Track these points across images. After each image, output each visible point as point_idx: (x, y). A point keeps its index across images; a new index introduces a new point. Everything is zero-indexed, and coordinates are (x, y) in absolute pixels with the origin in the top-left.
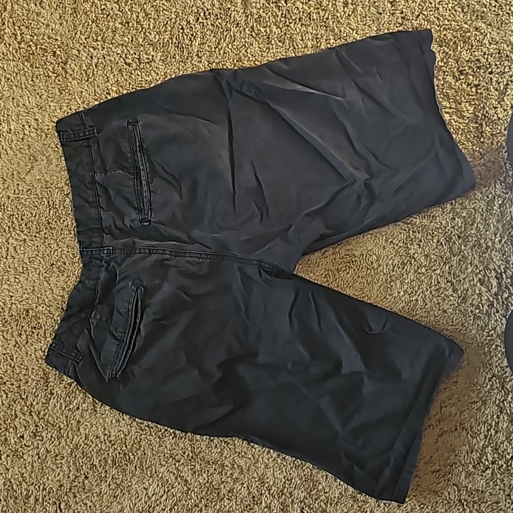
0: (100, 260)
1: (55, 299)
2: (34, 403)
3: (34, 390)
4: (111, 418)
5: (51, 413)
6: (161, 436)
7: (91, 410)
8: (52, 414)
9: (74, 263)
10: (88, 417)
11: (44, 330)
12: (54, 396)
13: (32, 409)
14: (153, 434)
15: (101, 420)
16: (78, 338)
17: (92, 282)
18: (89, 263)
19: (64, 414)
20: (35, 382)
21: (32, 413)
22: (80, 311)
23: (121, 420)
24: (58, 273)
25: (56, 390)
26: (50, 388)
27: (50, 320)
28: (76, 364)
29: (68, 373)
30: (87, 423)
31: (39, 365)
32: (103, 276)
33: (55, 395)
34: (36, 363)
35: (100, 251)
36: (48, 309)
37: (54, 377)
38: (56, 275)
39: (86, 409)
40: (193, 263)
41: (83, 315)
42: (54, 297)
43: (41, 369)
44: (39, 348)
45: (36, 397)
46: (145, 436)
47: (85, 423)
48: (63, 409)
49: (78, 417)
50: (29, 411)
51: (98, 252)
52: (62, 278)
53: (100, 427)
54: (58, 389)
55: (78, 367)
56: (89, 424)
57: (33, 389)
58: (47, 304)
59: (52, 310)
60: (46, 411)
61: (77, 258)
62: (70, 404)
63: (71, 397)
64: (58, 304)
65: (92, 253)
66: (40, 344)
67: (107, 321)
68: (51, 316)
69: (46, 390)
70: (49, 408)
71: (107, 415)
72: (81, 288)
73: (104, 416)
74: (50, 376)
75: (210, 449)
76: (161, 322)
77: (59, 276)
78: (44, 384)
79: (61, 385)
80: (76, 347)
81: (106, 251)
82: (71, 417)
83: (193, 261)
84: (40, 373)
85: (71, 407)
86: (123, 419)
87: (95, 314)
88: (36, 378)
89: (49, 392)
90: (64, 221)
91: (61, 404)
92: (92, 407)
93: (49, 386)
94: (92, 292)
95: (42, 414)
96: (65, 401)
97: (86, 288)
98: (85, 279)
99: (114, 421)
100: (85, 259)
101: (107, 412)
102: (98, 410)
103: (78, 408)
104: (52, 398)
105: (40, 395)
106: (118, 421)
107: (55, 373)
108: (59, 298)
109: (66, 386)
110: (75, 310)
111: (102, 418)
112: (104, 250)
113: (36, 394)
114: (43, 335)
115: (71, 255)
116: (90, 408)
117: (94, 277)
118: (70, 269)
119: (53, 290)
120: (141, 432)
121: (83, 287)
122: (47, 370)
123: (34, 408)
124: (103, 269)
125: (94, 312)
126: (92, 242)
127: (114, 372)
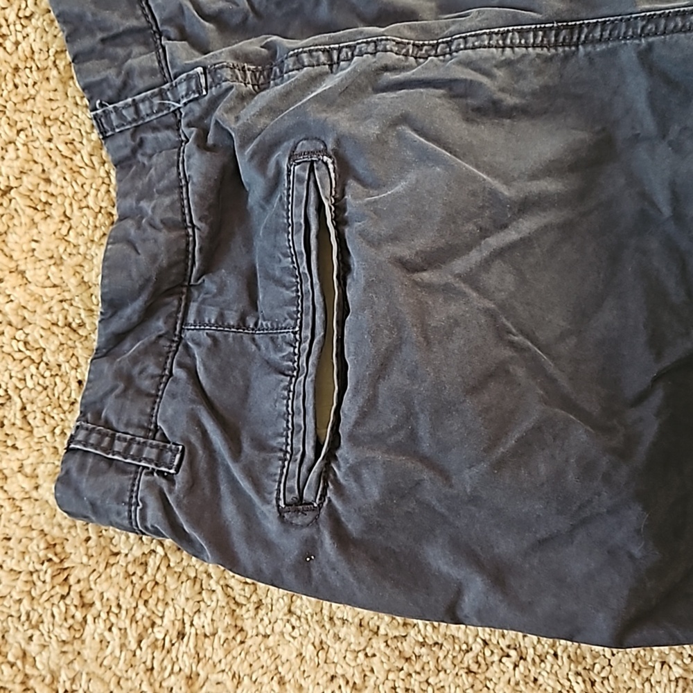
0: (168, 127)
1: (39, 299)
2: (33, 649)
3: (25, 606)
4: (296, 643)
5: (93, 667)
6: (474, 667)
7: (226, 630)
8: (100, 671)
9: (76, 172)
10: (221, 654)
11: (19, 405)
12: (94, 611)
13: (29, 670)
14: (447, 664)
15: (265, 657)
16: (155, 398)
17: (167, 201)
18: (134, 151)
19: (137, 661)
20: (23, 577)
21: (31, 683)
22: (149, 313)
23: (329, 641)
24: (30, 211)
25: (97, 589)
26: (76, 588)
27: (33, 369)
28: (164, 484)
29: (143, 519)
30: (220, 677)
31: (23, 522)
32: (197, 167)
33: (98, 605)
34: (13, 517)
35: (162, 94)
36: (20, 335)
37: (82, 550)
38: (24, 220)
39: (208, 630)
40: (487, 66)
41: (160, 323)
42: (32, 295)
43: (34, 534)
44: (15, 466)
45: (36, 627)
46: (423, 677)
47: (214, 677)
48: (133, 646)
49: (186, 663)
50: (19, 678)
51: (157, 101)
52: (47, 227)
53: (266, 679)
54: (105, 586)
55: (171, 491)
56: (225, 678)
57: (20, 601)
58: (14, 320)
59: (34, 333)
60: (76, 666)
61: (85, 153)
62: (153, 624)
63: (152, 602)
64: (50, 311)
65: (137, 111)
66: (17, 454)
67: (242, 323)
68: (35, 356)
69: (63, 597)
70: (86, 653)
71: (282, 634)
72: (133, 232)
73: (271, 642)
74: (68, 549)
75: (645, 674)
76: (426, 276)
77: (34, 223)
78: (53, 577)
79: (113, 571)
80: (157, 428)
81: (182, 89)
82: (163, 669)
83: (486, 60)
84: (33, 546)
85: (160, 636)
86: (337, 638)
87: (199, 313)
88: (22, 567)
89: (76, 602)
90: (17, 43)
91: (123, 631)
92: (228, 620)
93: (72, 580)
94: (174, 235)
95: (63, 677)
96: (133, 619)
97: (153, 226)
98: (138, 200)
99: (309, 651)
100: (120, 141)
101: (278, 628)
102: (248, 625)
103: (181, 635)
104: (90, 619)
105: (47, 618)
106: (321, 647)
107: (84, 536)
108: (50, 292)
109: (131, 569)
110: (132, 310)
111: (268, 649)
112: (173, 88)
113: (34, 617)
114: (19, 423)
115: (62, 147)
116: (221, 626)
117: (165, 182)
118: (69, 191)
119: (23, 273)
120: (406, 666)
121: (139, 227)
122: (56, 531)
123: (34, 666)
124: (189, 147)
125: (193, 307)
126: (129, 74)
127: (293, 483)
